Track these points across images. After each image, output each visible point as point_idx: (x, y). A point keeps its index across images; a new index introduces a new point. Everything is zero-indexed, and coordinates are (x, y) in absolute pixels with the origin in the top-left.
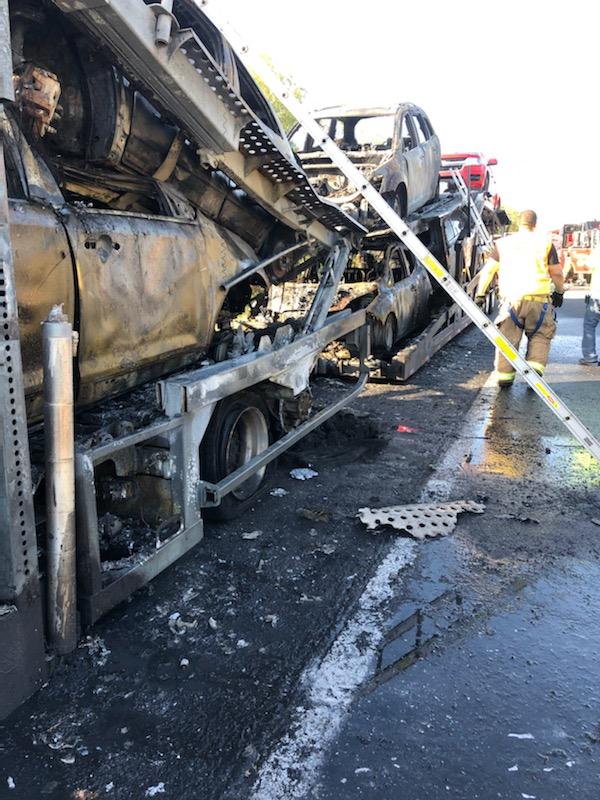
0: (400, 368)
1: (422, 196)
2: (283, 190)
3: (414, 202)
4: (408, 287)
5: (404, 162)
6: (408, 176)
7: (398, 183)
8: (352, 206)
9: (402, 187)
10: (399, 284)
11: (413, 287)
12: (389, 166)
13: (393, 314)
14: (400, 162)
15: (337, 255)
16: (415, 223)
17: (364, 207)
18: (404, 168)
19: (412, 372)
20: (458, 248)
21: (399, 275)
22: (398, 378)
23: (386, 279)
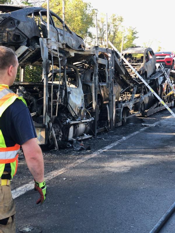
0: (146, 113)
1: (151, 73)
2: (128, 78)
3: (149, 75)
4: (147, 96)
5: (146, 66)
6: (147, 69)
7: (145, 71)
8: (134, 77)
9: (146, 72)
10: (145, 95)
11: (148, 96)
12: (143, 68)
13: (144, 102)
14: (145, 66)
15: (135, 88)
16: (149, 80)
17: (137, 77)
18: (146, 67)
19: (149, 115)
20: (161, 86)
21: (145, 93)
22: (145, 116)
23: (142, 94)
